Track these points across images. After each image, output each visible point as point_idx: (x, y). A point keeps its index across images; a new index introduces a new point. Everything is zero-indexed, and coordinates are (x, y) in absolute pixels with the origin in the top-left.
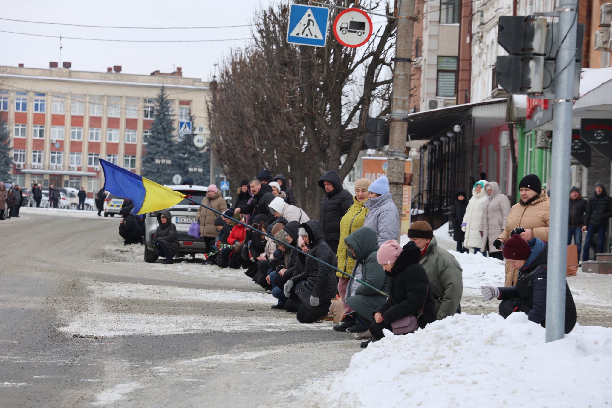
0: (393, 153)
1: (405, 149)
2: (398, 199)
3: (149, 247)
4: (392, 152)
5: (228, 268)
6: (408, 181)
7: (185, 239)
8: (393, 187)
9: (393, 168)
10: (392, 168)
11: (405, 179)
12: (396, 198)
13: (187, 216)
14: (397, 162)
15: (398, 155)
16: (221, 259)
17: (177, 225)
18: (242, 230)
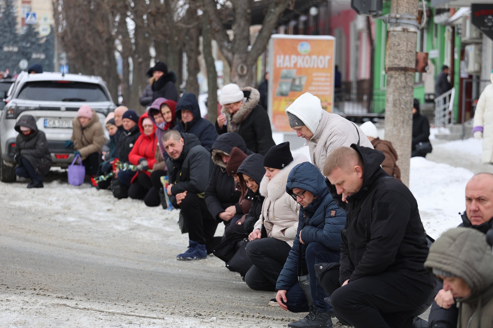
0: (399, 21)
1: (416, 14)
2: (407, 94)
3: (6, 161)
4: (397, 19)
5: (129, 199)
6: (421, 65)
7: (57, 150)
8: (399, 75)
9: (399, 45)
10: (397, 44)
11: (417, 62)
12: (405, 93)
13: (60, 118)
14: (406, 34)
15: (408, 24)
16: (118, 187)
17: (46, 131)
18: (152, 143)
